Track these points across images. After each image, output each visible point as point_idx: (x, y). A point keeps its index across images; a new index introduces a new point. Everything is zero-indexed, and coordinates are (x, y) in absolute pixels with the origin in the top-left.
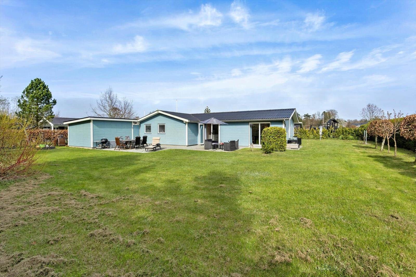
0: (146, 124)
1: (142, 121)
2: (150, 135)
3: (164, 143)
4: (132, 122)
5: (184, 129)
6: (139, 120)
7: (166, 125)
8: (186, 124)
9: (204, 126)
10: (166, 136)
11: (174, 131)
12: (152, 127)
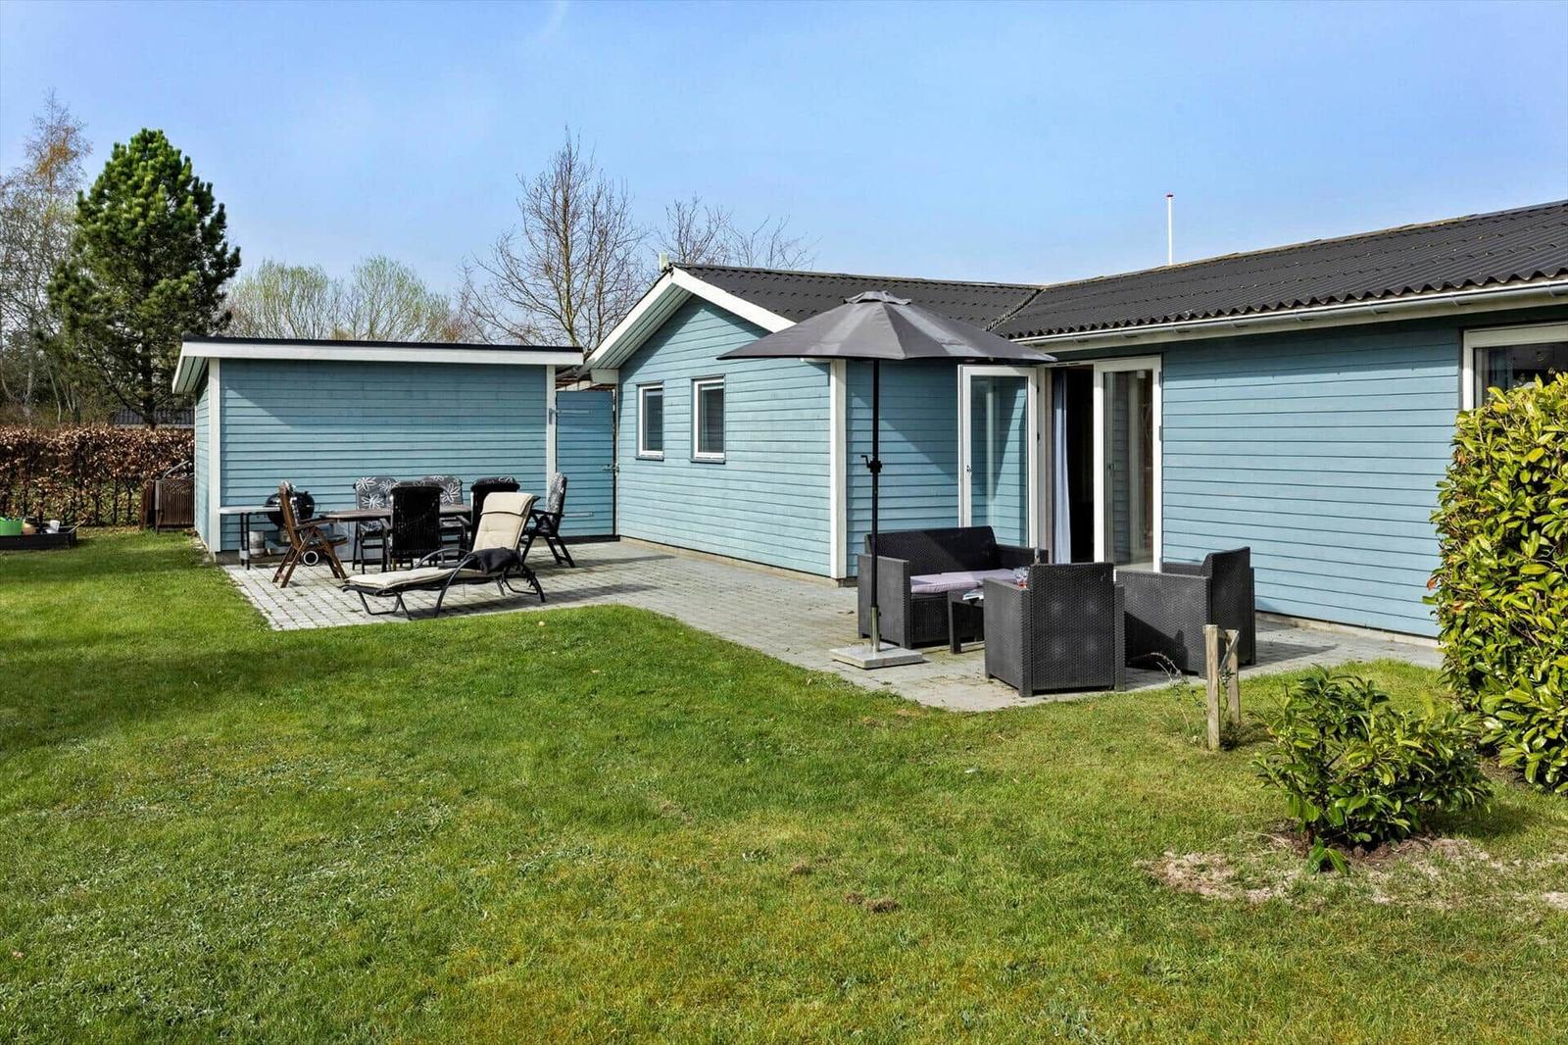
0: (646, 380)
1: (628, 363)
2: (657, 468)
3: (716, 540)
4: (542, 369)
5: (820, 425)
6: (596, 356)
7: (728, 388)
8: (833, 379)
9: (1031, 387)
10: (732, 484)
11: (768, 436)
12: (666, 409)
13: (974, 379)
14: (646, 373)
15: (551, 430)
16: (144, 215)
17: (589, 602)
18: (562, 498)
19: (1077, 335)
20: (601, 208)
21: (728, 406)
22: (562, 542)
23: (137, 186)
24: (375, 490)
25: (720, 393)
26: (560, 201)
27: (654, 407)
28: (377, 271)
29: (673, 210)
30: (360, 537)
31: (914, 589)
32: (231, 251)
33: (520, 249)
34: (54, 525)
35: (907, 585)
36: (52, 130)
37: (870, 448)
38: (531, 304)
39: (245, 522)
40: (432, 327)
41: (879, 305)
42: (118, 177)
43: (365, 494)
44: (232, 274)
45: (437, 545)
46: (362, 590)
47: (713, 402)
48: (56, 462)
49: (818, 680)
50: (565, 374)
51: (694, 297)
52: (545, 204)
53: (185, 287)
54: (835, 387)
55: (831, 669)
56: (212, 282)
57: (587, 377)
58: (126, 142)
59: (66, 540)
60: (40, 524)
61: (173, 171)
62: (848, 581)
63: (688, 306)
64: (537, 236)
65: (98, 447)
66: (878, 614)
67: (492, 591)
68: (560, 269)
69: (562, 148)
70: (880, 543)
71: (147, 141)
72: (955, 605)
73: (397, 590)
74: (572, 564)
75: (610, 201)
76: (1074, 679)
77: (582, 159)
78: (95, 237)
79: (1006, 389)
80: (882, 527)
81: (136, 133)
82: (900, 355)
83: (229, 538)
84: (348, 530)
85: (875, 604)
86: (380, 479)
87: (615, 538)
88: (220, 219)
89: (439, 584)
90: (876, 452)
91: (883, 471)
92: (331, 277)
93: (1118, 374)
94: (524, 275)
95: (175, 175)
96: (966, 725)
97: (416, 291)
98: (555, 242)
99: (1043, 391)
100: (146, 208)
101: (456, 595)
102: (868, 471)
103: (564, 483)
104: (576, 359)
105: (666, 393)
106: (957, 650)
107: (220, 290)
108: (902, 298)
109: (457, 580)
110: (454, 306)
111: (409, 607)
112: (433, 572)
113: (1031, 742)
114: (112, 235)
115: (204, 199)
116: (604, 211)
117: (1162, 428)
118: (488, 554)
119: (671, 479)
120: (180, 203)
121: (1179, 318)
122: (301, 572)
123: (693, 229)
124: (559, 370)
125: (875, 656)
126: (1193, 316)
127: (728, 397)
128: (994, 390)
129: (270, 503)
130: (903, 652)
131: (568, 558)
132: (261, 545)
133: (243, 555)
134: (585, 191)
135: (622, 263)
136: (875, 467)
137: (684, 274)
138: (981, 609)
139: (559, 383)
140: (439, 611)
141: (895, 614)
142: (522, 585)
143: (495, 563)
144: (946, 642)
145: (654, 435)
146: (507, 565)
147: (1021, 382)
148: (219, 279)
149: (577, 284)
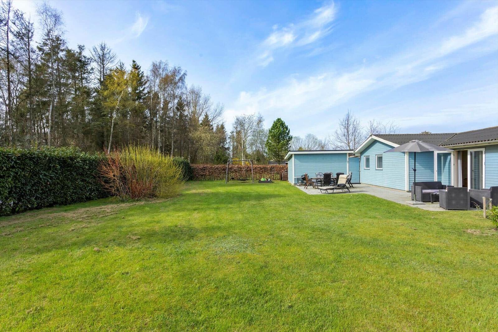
0: (366, 155)
1: (362, 152)
2: (369, 171)
3: (381, 184)
4: (346, 154)
5: (403, 163)
6: (356, 151)
7: (383, 156)
8: (406, 155)
9: (452, 155)
10: (384, 174)
11: (392, 165)
12: (370, 160)
13: (438, 154)
14: (366, 154)
15: (348, 164)
16: (279, 132)
17: (358, 193)
18: (351, 176)
19: (463, 144)
20: (355, 123)
21: (383, 160)
22: (351, 184)
23: (277, 127)
24: (319, 174)
25: (382, 157)
26: (347, 123)
27: (368, 160)
28: (309, 136)
29: (369, 122)
30: (317, 182)
31: (423, 192)
32: (291, 136)
33: (339, 132)
34: (269, 180)
35: (422, 191)
36: (259, 118)
37: (414, 167)
38: (341, 141)
39: (298, 179)
40: (319, 146)
41: (415, 143)
42: (275, 126)
43: (317, 175)
44: (291, 140)
45: (331, 183)
46: (321, 189)
47: (380, 159)
48: (268, 170)
49: (403, 205)
50: (350, 154)
51: (376, 140)
52: (344, 123)
53: (285, 143)
54: (406, 157)
55: (406, 204)
56: (288, 141)
57: (354, 155)
58: (275, 120)
59: (271, 182)
60: (268, 180)
61: (282, 124)
62: (409, 191)
63: (375, 142)
64: (342, 129)
65: (274, 168)
66: (415, 196)
67: (341, 191)
68: (347, 135)
69: (347, 113)
70: (416, 184)
71: (279, 120)
72: (432, 195)
73: (326, 190)
74: (353, 187)
75: (357, 122)
76: (458, 208)
77: (351, 115)
78: (272, 136)
79: (446, 155)
80: (416, 182)
81: (277, 119)
82: (420, 151)
83: (296, 182)
84: (315, 181)
85: (415, 194)
86: (319, 173)
87: (360, 183)
88: (289, 131)
89: (333, 189)
90: (415, 168)
91: (416, 171)
92: (301, 138)
93: (475, 152)
94: (340, 136)
95: (283, 125)
96: (432, 212)
97: (316, 139)
98: (346, 130)
99: (455, 155)
100: (279, 130)
101: (335, 191)
102: (413, 171)
103: (352, 173)
104: (352, 152)
105: (370, 158)
106: (432, 203)
107: (289, 142)
108: (420, 141)
109: (336, 189)
110: (323, 142)
111: (329, 192)
112: (332, 187)
113: (445, 215)
114: (274, 135)
115: (287, 128)
116: (355, 124)
117: (485, 163)
118: (341, 184)
119: (371, 173)
120: (283, 129)
121: (489, 140)
122: (308, 187)
123: (373, 125)
124: (349, 154)
125: (415, 203)
126: (492, 140)
127: (383, 158)
128: (443, 155)
129: (302, 176)
130: (421, 202)
131: (352, 186)
132: (301, 183)
133: (298, 184)
134: (351, 121)
135: (359, 133)
136: (415, 170)
137: (374, 136)
138: (439, 196)
139: (349, 156)
140: (333, 193)
141: (419, 196)
142: (346, 190)
143: (342, 186)
144: (430, 202)
145: (368, 165)
146: (343, 186)
147: (450, 154)
148: (289, 141)
149: (350, 138)
